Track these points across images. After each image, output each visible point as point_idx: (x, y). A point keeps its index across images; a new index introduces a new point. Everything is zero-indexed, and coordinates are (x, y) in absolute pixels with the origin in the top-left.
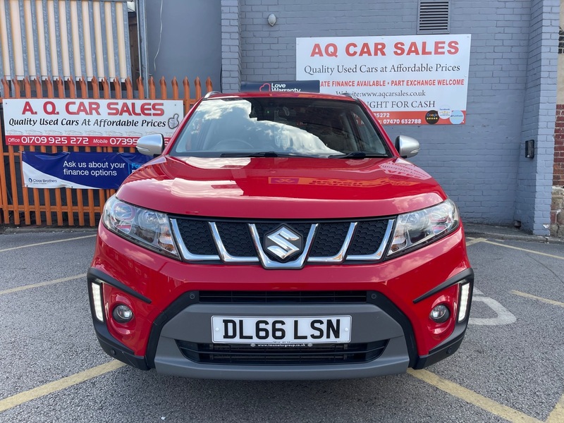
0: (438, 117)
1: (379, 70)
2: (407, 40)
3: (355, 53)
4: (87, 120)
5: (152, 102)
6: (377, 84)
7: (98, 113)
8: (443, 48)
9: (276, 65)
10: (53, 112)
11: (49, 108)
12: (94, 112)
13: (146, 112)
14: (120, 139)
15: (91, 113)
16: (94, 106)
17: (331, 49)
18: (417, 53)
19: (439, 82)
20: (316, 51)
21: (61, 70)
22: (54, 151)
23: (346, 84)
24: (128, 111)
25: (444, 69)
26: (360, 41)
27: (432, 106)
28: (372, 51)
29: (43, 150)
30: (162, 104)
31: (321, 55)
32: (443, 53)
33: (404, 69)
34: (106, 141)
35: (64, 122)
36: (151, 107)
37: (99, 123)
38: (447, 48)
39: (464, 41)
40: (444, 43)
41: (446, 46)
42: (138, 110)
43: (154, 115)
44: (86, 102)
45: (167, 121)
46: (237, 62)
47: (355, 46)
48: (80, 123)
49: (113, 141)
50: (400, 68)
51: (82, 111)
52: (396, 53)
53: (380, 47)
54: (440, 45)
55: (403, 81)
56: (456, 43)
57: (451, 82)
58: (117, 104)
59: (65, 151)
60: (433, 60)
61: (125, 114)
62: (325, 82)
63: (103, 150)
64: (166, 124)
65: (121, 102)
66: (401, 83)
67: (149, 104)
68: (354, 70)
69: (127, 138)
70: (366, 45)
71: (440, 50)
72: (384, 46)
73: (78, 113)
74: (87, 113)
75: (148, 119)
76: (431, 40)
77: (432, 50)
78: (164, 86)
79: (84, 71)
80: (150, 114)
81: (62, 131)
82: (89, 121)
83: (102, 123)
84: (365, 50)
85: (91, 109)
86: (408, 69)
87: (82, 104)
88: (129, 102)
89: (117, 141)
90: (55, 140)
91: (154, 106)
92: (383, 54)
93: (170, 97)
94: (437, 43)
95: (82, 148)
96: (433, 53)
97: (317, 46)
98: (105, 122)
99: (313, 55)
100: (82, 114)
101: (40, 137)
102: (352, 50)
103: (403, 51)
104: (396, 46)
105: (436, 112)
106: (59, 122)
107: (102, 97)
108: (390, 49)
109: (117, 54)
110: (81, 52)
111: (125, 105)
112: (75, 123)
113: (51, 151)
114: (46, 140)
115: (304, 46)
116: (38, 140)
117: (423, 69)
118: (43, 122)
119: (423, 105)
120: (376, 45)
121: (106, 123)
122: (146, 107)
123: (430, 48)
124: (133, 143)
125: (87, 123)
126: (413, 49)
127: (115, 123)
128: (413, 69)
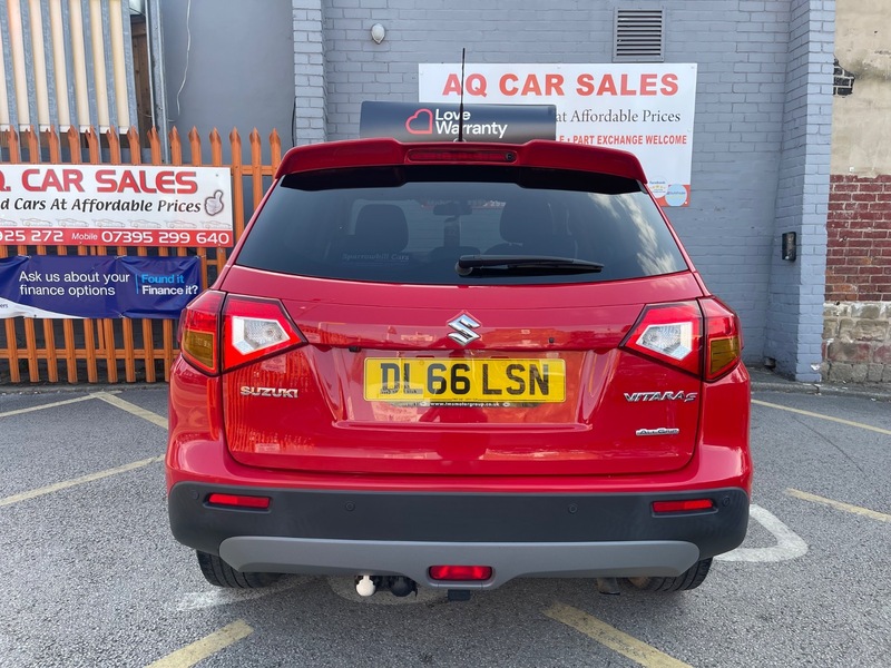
2: (597, 71)
3: (515, 91)
4: (60, 201)
5: (177, 170)
7: (80, 189)
8: (654, 84)
12: (72, 186)
13: (165, 186)
14: (121, 233)
15: (67, 189)
16: (72, 176)
17: (476, 84)
18: (614, 93)
19: (649, 140)
20: (452, 85)
22: (3, 254)
24: (133, 185)
25: (656, 118)
26: (522, 70)
28: (542, 86)
30: (194, 174)
31: (460, 93)
32: (654, 93)
33: (594, 118)
34: (95, 237)
35: (20, 204)
36: (173, 178)
37: (82, 206)
38: (660, 85)
39: (686, 74)
40: (655, 76)
41: (658, 81)
42: (151, 184)
43: (180, 191)
44: (59, 169)
45: (203, 203)
46: (321, 103)
47: (514, 78)
48: (48, 205)
49: (107, 237)
50: (587, 116)
51: (51, 184)
52: (580, 91)
53: (554, 81)
54: (649, 80)
55: (592, 137)
56: (674, 77)
57: (667, 139)
58: (113, 172)
59: (22, 253)
60: (638, 103)
61: (129, 191)
63: (89, 251)
64: (202, 207)
65: (120, 170)
66: (590, 140)
67: (171, 174)
69: (132, 231)
70: (532, 78)
71: (648, 88)
72: (560, 79)
73: (43, 188)
74: (60, 189)
76: (635, 71)
77: (637, 88)
78: (195, 143)
79: (55, 115)
80: (172, 191)
81: (15, 219)
82: (63, 202)
83: (88, 206)
84: (531, 85)
85: (67, 181)
86: (599, 117)
87: (50, 173)
88: (135, 170)
89: (115, 236)
90: (4, 235)
91: (179, 177)
92: (560, 92)
93: (207, 161)
94: (644, 77)
95: (52, 249)
96: (638, 92)
97: (452, 78)
98: (92, 203)
99: (446, 93)
100: (52, 190)
102: (510, 85)
103: (591, 88)
104: (580, 80)
106: (12, 204)
107: (86, 160)
108: (570, 85)
109: (111, 86)
110: (48, 83)
111: (128, 174)
112: (38, 206)
115: (431, 77)
117: (623, 117)
120: (549, 78)
121: (94, 206)
122: (165, 178)
123: (633, 84)
124: (144, 239)
125: (60, 205)
126: (607, 85)
127: (110, 206)
128: (608, 118)
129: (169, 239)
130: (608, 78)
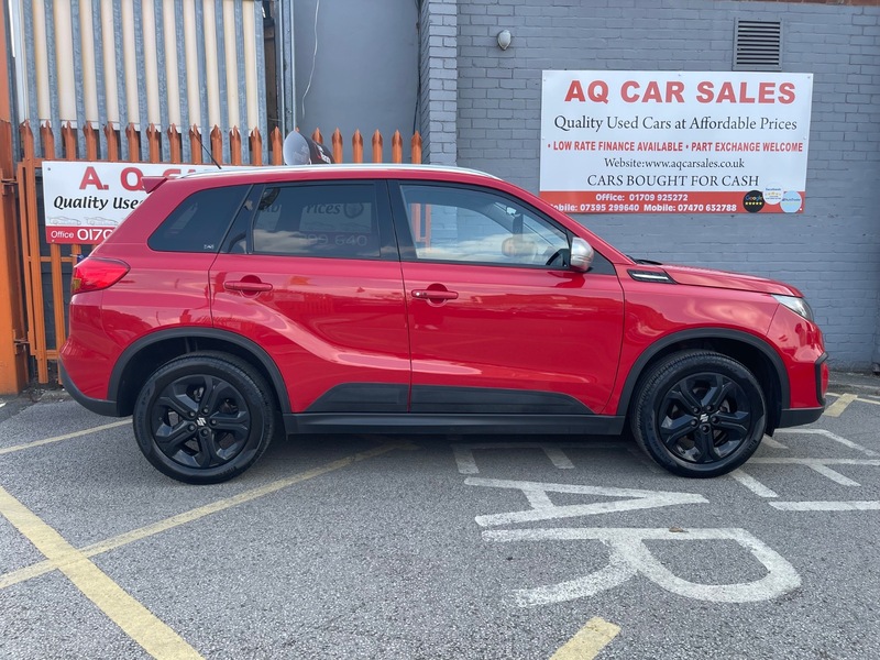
0: (763, 201)
1: (673, 125)
2: (718, 78)
3: (636, 97)
6: (669, 147)
8: (772, 92)
9: (508, 114)
11: (132, 179)
17: (598, 90)
18: (733, 100)
19: (766, 147)
20: (574, 92)
21: (144, 112)
23: (621, 146)
25: (773, 125)
26: (644, 78)
27: (753, 183)
28: (663, 95)
31: (582, 99)
32: (772, 101)
33: (713, 125)
38: (778, 93)
39: (803, 83)
40: (773, 85)
41: (776, 89)
46: (454, 106)
47: (636, 85)
50: (706, 123)
52: (700, 99)
53: (675, 88)
54: (767, 89)
55: (710, 144)
56: (792, 86)
57: (783, 147)
60: (756, 111)
62: (588, 143)
66: (708, 147)
68: (634, 125)
70: (653, 85)
71: (767, 97)
72: (681, 86)
76: (754, 79)
77: (756, 95)
79: (185, 115)
84: (652, 92)
86: (718, 124)
92: (680, 99)
94: (763, 86)
96: (757, 100)
97: (575, 84)
99: (568, 98)
102: (631, 92)
103: (711, 95)
104: (700, 88)
105: (760, 194)
108: (691, 93)
109: (242, 89)
110: (180, 83)
115: (554, 82)
117: (742, 124)
118: (120, 204)
119: (741, 181)
120: (670, 85)
123: (753, 92)
126: (727, 93)
128: (726, 125)
130: (727, 86)
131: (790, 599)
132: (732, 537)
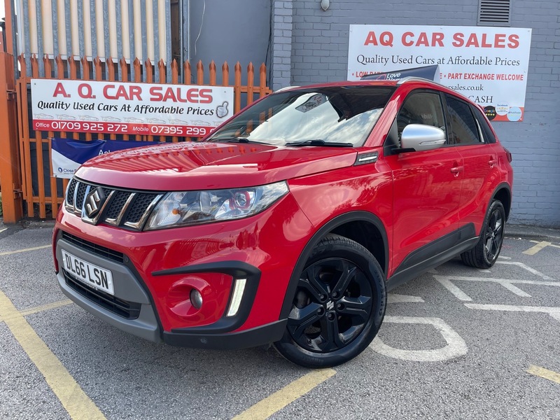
0: (495, 113)
1: (436, 61)
2: (467, 31)
3: (412, 43)
4: (127, 106)
5: (200, 88)
7: (140, 99)
8: (503, 41)
9: (327, 53)
10: (89, 96)
11: (85, 91)
12: (135, 97)
13: (192, 98)
15: (132, 99)
16: (135, 90)
17: (386, 38)
19: (498, 77)
20: (371, 39)
21: (95, 49)
22: (89, 138)
24: (172, 97)
25: (504, 63)
26: (417, 30)
27: (489, 101)
28: (430, 41)
29: (76, 137)
30: (211, 91)
31: (376, 44)
32: (503, 46)
33: (463, 62)
34: (147, 129)
35: (101, 107)
36: (198, 93)
37: (140, 109)
38: (507, 42)
39: (525, 35)
40: (504, 36)
41: (506, 39)
42: (184, 96)
43: (202, 102)
44: (127, 86)
45: (215, 110)
46: (290, 48)
47: (412, 35)
48: (119, 108)
49: (155, 129)
50: (458, 60)
51: (122, 95)
52: (455, 44)
53: (438, 37)
54: (500, 38)
55: (461, 74)
56: (517, 37)
57: (510, 77)
58: (161, 89)
59: (101, 138)
60: (492, 53)
61: (170, 101)
63: (142, 138)
64: (214, 112)
65: (165, 87)
66: (459, 77)
67: (197, 90)
68: (410, 61)
69: (170, 126)
70: (423, 35)
71: (500, 43)
72: (442, 36)
73: (116, 98)
74: (127, 98)
75: (195, 106)
77: (493, 43)
79: (120, 52)
80: (197, 101)
81: (98, 116)
82: (129, 107)
83: (144, 110)
84: (423, 40)
85: (132, 93)
86: (466, 62)
87: (122, 88)
88: (175, 87)
89: (159, 129)
90: (90, 126)
91: (201, 92)
92: (441, 45)
93: (220, 83)
94: (497, 36)
95: (119, 136)
96: (493, 45)
97: (372, 34)
98: (146, 108)
99: (366, 44)
100: (122, 99)
101: (74, 122)
102: (408, 39)
103: (462, 42)
104: (455, 37)
105: (494, 108)
106: (96, 107)
108: (448, 40)
109: (156, 35)
110: (118, 31)
111: (170, 90)
112: (113, 108)
113: (85, 139)
114: (79, 126)
116: (70, 126)
117: (482, 62)
118: (77, 106)
119: (480, 100)
120: (434, 35)
121: (148, 109)
122: (193, 93)
123: (490, 40)
124: (177, 132)
125: (127, 109)
126: (473, 41)
127: (158, 110)
128: (472, 62)
129: (193, 132)
130: (473, 36)
131: (456, 362)
132: (431, 322)
